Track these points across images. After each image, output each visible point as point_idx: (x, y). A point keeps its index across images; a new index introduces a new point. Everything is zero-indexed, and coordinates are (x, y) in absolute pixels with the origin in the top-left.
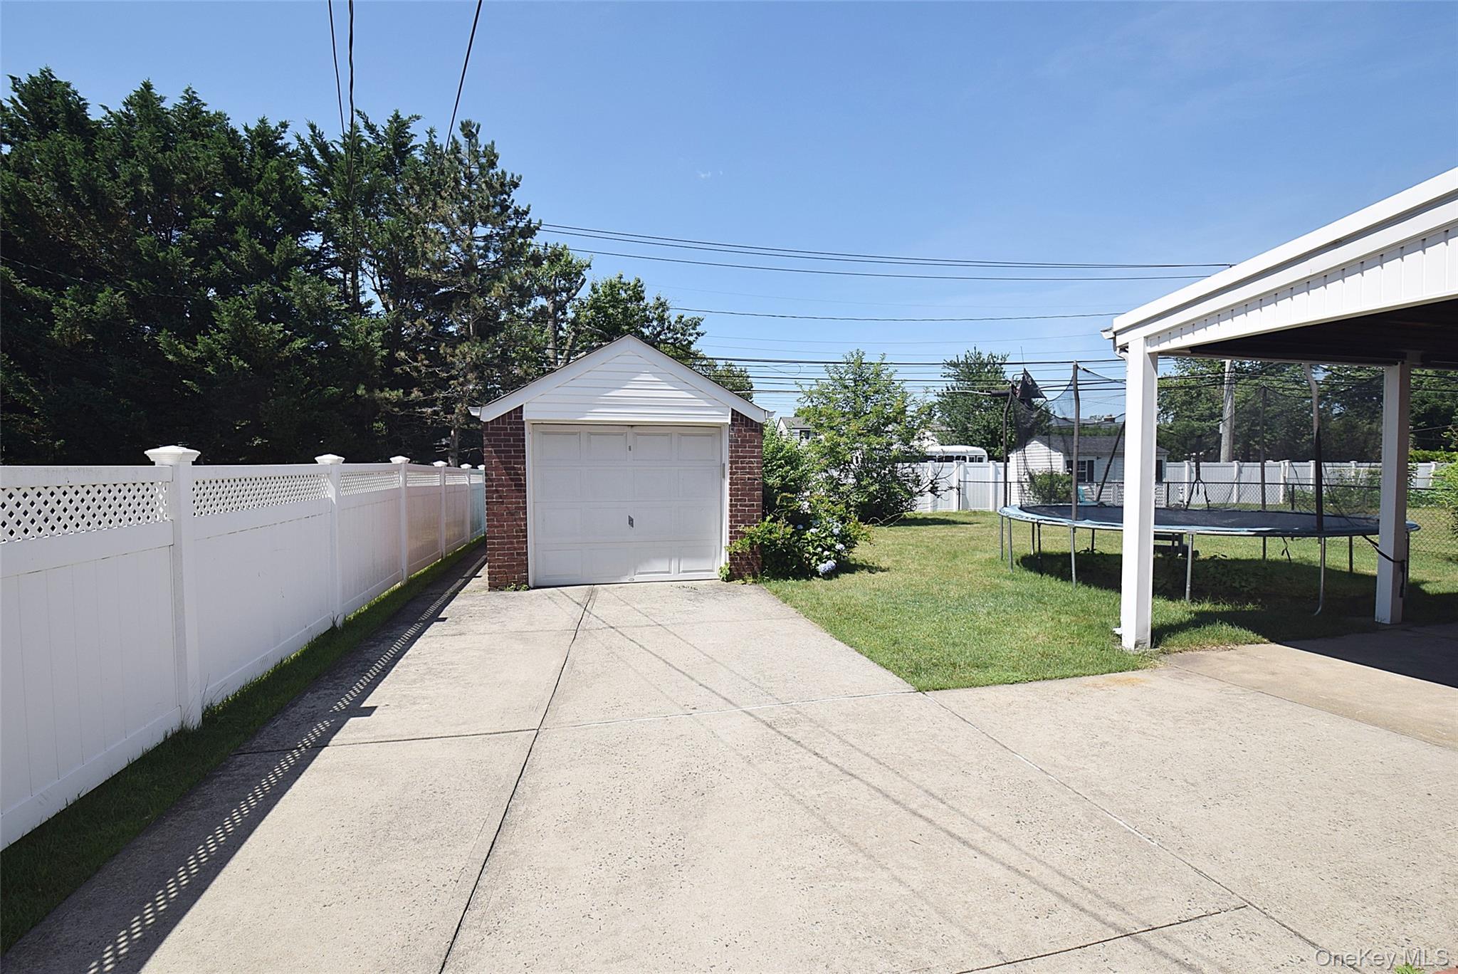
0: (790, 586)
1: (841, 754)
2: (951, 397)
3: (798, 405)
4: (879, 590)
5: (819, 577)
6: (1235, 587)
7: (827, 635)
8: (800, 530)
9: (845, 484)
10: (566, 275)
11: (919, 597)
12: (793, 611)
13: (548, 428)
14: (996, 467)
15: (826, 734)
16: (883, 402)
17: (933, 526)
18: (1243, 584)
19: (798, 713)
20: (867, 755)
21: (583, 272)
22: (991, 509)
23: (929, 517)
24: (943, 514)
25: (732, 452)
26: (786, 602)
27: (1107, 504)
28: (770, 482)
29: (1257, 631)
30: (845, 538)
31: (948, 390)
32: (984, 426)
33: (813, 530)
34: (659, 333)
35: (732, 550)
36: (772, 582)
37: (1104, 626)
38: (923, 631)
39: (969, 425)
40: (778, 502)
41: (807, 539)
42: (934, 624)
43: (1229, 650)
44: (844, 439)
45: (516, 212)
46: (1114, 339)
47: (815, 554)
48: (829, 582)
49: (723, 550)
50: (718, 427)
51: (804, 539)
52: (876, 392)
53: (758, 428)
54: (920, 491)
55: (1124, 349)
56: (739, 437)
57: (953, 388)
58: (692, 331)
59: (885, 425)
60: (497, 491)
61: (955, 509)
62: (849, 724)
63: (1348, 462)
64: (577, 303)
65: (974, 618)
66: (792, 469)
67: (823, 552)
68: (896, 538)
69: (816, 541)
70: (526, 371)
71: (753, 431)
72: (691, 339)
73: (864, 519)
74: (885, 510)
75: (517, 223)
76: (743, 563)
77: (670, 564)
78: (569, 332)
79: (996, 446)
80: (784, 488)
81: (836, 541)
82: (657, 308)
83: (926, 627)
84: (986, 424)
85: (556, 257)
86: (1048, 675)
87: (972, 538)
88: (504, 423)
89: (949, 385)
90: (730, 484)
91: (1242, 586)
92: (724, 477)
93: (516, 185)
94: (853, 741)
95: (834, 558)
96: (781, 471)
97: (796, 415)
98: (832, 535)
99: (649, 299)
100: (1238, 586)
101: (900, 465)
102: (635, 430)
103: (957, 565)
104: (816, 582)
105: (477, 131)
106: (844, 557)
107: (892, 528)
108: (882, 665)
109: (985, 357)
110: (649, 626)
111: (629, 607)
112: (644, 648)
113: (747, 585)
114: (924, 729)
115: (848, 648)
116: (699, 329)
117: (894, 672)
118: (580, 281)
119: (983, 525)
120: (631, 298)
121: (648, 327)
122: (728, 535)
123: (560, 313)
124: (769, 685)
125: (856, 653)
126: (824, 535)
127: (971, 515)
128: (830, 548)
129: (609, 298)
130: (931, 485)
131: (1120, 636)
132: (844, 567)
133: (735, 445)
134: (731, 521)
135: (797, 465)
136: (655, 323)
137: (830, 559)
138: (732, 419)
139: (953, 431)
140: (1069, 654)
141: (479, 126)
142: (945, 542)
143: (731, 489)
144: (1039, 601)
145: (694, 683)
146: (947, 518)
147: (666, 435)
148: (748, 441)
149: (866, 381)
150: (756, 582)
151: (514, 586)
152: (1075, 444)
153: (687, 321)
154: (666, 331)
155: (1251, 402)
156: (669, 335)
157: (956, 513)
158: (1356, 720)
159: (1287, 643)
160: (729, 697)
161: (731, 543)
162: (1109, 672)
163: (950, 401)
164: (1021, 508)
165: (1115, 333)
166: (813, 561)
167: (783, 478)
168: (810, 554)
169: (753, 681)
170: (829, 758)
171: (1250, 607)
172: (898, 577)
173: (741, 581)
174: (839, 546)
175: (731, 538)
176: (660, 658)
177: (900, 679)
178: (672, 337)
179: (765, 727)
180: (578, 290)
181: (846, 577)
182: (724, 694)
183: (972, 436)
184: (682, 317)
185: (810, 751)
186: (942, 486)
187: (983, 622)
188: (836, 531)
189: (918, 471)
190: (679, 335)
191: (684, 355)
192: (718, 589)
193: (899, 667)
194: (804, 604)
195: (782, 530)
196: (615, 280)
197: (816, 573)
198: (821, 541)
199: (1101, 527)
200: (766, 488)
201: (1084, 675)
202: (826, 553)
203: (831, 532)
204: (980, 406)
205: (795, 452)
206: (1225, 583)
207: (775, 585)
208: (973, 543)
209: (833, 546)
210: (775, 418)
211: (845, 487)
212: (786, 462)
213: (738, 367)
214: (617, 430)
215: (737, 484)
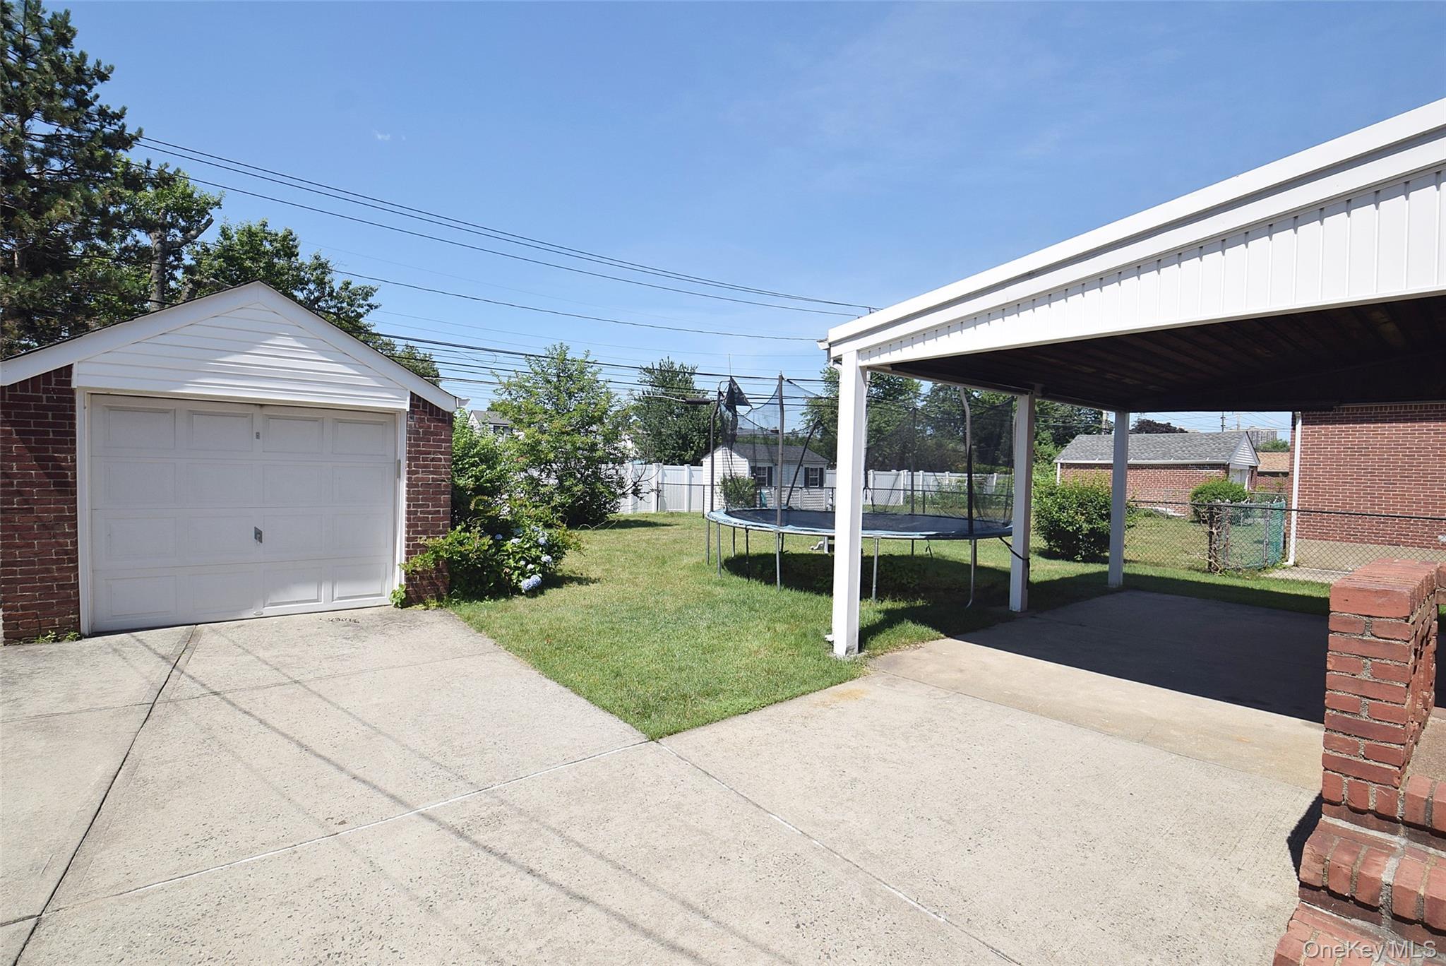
0: (487, 608)
1: (565, 864)
2: (647, 402)
3: (495, 398)
4: (591, 607)
5: (522, 594)
6: (903, 584)
7: (535, 673)
8: (499, 540)
9: (546, 485)
10: (183, 211)
11: (637, 611)
12: (490, 642)
14: (690, 470)
15: (543, 831)
16: (588, 401)
17: (635, 529)
18: (909, 581)
19: (502, 802)
20: (601, 856)
21: (210, 211)
22: (686, 510)
23: (631, 519)
24: (643, 515)
25: (410, 445)
26: (481, 632)
27: (795, 508)
28: (461, 482)
29: (935, 627)
30: (550, 548)
31: (644, 394)
32: (676, 431)
33: (515, 540)
34: (318, 300)
35: (410, 568)
36: (463, 604)
37: (817, 634)
38: (645, 655)
39: (662, 430)
40: (472, 507)
41: (507, 550)
42: (656, 645)
43: (919, 648)
44: (546, 437)
45: (102, 112)
46: (829, 350)
47: (517, 568)
48: (534, 600)
49: (397, 568)
50: (393, 414)
51: (503, 551)
52: (581, 390)
53: (446, 419)
54: (624, 493)
55: (838, 360)
56: (420, 427)
57: (649, 393)
58: (361, 302)
59: (590, 424)
61: (653, 510)
62: (572, 808)
63: (944, 472)
64: (198, 248)
65: (695, 634)
66: (488, 468)
67: (526, 566)
68: (602, 542)
69: (518, 553)
71: (440, 421)
72: (360, 310)
73: (571, 526)
74: (588, 512)
75: (103, 127)
76: (424, 583)
77: (319, 590)
78: (184, 283)
79: (686, 451)
80: (479, 490)
81: (541, 552)
82: (315, 269)
83: (649, 650)
84: (678, 429)
85: (165, 181)
86: (778, 697)
87: (675, 541)
88: (35, 390)
89: (645, 390)
90: (408, 486)
91: (908, 583)
92: (399, 476)
93: (103, 77)
94: (579, 836)
95: (540, 572)
96: (475, 471)
97: (489, 409)
98: (537, 545)
99: (305, 257)
100: (906, 583)
101: (604, 466)
102: (266, 411)
103: (667, 571)
104: (519, 602)
106: (550, 569)
107: (596, 532)
108: (604, 708)
109: (677, 367)
110: (280, 684)
111: (250, 657)
112: (266, 724)
113: (430, 611)
114: (666, 798)
115: (561, 687)
116: (371, 300)
117: (620, 717)
118: (204, 221)
119: (682, 527)
120: (278, 251)
121: (302, 290)
122: (404, 549)
123: (172, 258)
124: (459, 761)
125: (572, 694)
126: (528, 545)
127: (668, 517)
128: (535, 560)
129: (247, 248)
130: (634, 487)
131: (831, 643)
132: (552, 580)
133: (415, 439)
134: (408, 532)
135: (494, 464)
136: (312, 286)
137: (534, 573)
138: (411, 405)
139: (649, 435)
140: (792, 670)
142: (651, 546)
143: (408, 492)
144: (751, 609)
145: (344, 776)
146: (648, 519)
148: (432, 434)
149: (570, 377)
150: (441, 606)
151: (52, 635)
152: (780, 451)
153: (356, 290)
154: (327, 298)
155: (877, 423)
156: (332, 303)
157: (654, 515)
158: (1042, 715)
159: (956, 637)
160: (398, 792)
161: (407, 559)
162: (831, 686)
163: (647, 405)
164: (727, 513)
165: (830, 344)
166: (514, 577)
167: (477, 479)
168: (510, 568)
169: (436, 758)
170: (550, 876)
171: (919, 603)
172: (611, 589)
173: (421, 607)
174: (545, 558)
175: (408, 553)
176: (292, 738)
177: (627, 726)
178: (335, 306)
179: (453, 836)
180: (200, 231)
181: (553, 594)
182: (391, 789)
183: (665, 440)
184: (350, 283)
185: (521, 867)
186: (644, 489)
187: (705, 639)
188: (542, 541)
189: (622, 472)
190: (345, 305)
191: (352, 326)
192: (391, 619)
193: (625, 709)
194: (504, 632)
195: (477, 542)
196: (256, 227)
197: (517, 591)
198: (524, 553)
199: (802, 532)
200: (457, 493)
201: (810, 692)
202: (530, 566)
203: (536, 542)
204: (672, 413)
205: (492, 449)
206: (896, 580)
207: (467, 608)
208: (677, 546)
209: (539, 557)
210: (467, 408)
211: (547, 488)
212: (480, 459)
213: (422, 350)
214: (237, 410)
215: (417, 486)
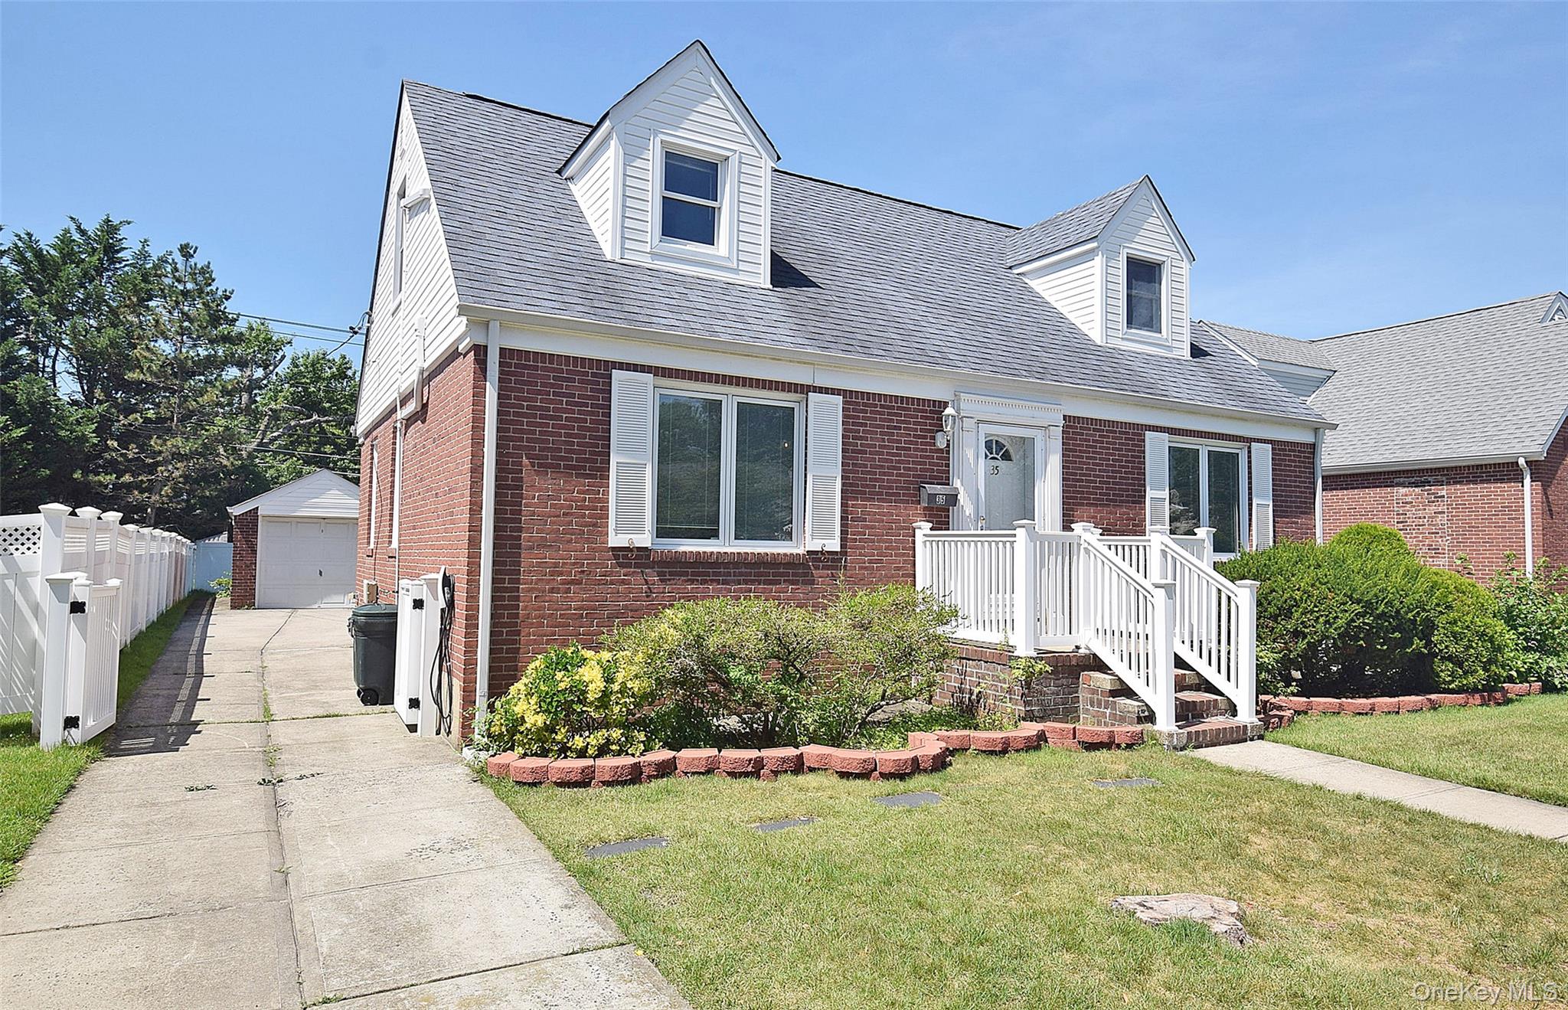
13: (273, 519)
21: (283, 348)
60: (240, 554)
70: (232, 463)
77: (344, 597)
88: (247, 516)
93: (228, 298)
102: (326, 521)
105: (195, 252)
118: (279, 357)
141: (196, 248)
147: (346, 524)
151: (246, 607)
180: (276, 366)
196: (319, 357)
214: (315, 520)
